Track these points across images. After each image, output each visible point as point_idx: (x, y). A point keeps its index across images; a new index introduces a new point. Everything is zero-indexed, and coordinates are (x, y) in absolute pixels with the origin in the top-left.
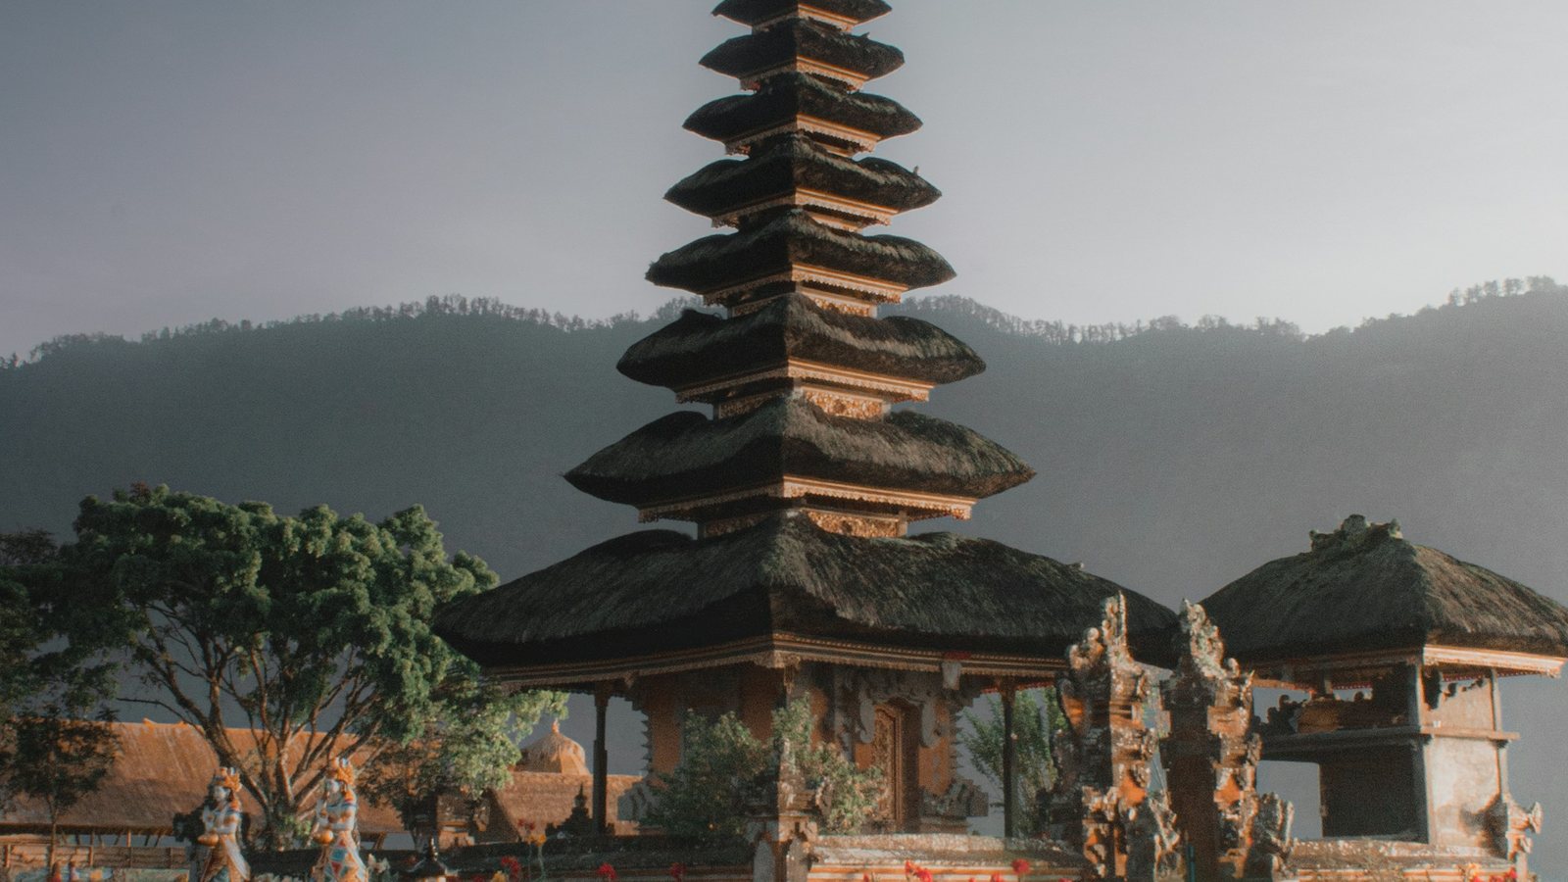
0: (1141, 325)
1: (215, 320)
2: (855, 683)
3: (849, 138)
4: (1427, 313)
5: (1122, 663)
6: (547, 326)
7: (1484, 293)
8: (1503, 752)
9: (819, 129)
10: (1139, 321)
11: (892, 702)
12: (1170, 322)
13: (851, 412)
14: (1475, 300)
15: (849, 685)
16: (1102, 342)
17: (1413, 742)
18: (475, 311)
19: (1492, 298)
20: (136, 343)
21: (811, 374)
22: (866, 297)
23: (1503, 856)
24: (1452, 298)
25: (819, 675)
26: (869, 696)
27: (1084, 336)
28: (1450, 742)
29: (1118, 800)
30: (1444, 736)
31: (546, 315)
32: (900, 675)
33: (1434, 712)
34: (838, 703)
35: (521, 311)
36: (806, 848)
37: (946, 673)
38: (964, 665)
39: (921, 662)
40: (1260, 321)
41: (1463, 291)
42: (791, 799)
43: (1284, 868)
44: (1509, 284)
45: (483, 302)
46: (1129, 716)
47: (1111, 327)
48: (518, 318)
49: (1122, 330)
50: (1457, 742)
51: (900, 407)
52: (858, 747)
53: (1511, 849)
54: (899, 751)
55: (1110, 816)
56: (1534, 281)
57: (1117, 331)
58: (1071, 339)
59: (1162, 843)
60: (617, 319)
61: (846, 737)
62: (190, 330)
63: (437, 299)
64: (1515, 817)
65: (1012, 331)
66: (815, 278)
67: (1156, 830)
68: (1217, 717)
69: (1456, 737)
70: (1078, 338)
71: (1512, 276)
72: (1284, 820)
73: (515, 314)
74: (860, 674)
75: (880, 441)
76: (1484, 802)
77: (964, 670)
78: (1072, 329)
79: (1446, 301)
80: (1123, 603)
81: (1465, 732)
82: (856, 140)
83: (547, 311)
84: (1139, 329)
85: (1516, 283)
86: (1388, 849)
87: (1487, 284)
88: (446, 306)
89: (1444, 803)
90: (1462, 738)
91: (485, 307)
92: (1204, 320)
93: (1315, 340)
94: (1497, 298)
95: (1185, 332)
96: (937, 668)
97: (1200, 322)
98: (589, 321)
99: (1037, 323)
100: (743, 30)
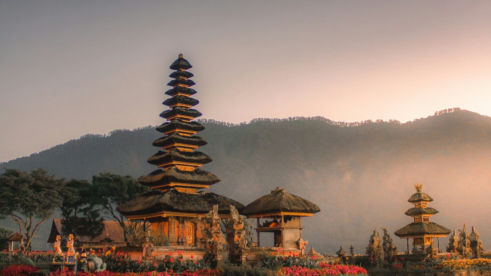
0: (363, 122)
1: (150, 125)
2: (184, 219)
3: (188, 118)
4: (430, 117)
5: (216, 216)
6: (225, 126)
7: (443, 112)
8: (301, 231)
9: (182, 117)
10: (362, 121)
11: (191, 222)
12: (369, 121)
13: (187, 170)
14: (441, 114)
15: (183, 219)
16: (354, 126)
17: (281, 229)
18: (209, 122)
19: (445, 114)
20: (132, 131)
21: (178, 163)
22: (191, 148)
23: (300, 249)
24: (436, 114)
25: (178, 218)
26: (186, 221)
27: (349, 125)
28: (289, 229)
29: (213, 240)
30: (288, 228)
31: (225, 123)
32: (192, 218)
33: (286, 224)
34: (181, 223)
35: (219, 122)
36: (151, 249)
37: (199, 217)
38: (202, 216)
39: (194, 215)
40: (390, 120)
41: (438, 111)
42: (148, 241)
43: (245, 252)
44: (449, 110)
45: (211, 120)
46: (217, 226)
47: (356, 123)
48: (218, 124)
49: (358, 123)
50: (291, 229)
51: (197, 168)
52: (184, 230)
53: (301, 247)
54: (194, 231)
55: (212, 243)
56: (455, 109)
57: (357, 124)
58: (346, 126)
59: (219, 248)
60: (241, 124)
61: (182, 229)
62: (144, 128)
63: (200, 120)
64: (302, 242)
65: (333, 124)
66: (179, 145)
67: (218, 245)
68: (235, 226)
69: (290, 228)
70: (348, 126)
71: (450, 108)
72: (245, 244)
73: (218, 123)
74: (184, 218)
75: (189, 176)
76: (297, 240)
77: (202, 217)
78: (346, 123)
79: (434, 114)
80: (217, 206)
81: (292, 227)
82: (190, 118)
83: (225, 122)
84: (362, 123)
85: (451, 109)
86: (274, 248)
87: (444, 110)
88: (202, 121)
89: (287, 240)
90: (291, 228)
91: (211, 122)
92: (377, 120)
93: (403, 124)
94: (446, 113)
95: (373, 123)
96: (197, 216)
97: (376, 121)
98: (235, 124)
99: (338, 122)
100: (171, 97)
